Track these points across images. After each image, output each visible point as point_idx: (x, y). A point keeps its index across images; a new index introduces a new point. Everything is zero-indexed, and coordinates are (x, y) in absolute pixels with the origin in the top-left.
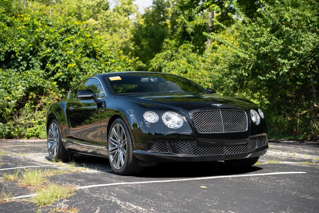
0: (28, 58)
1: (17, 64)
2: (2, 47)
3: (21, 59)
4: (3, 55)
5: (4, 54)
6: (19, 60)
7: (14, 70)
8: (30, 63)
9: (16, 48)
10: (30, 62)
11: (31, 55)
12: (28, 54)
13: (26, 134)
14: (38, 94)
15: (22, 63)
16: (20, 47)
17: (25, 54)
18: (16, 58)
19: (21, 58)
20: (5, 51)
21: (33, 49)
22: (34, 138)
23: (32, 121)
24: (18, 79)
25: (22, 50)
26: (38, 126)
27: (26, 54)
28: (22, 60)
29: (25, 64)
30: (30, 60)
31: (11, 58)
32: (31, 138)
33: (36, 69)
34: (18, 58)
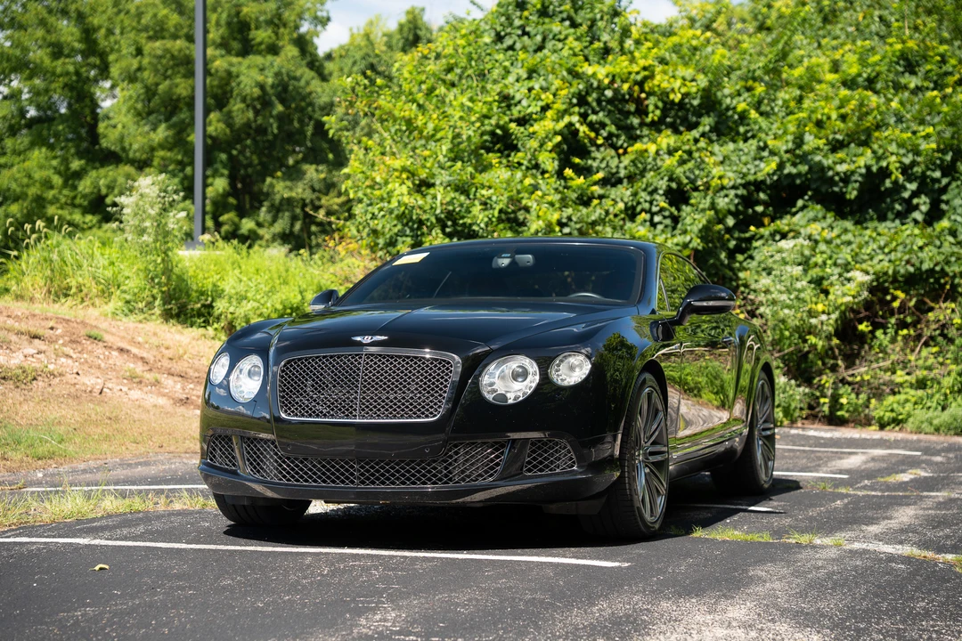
0: (937, 186)
1: (900, 204)
2: (854, 159)
3: (913, 192)
4: (856, 181)
5: (860, 179)
6: (906, 195)
7: (893, 225)
8: (943, 201)
9: (894, 158)
10: (944, 197)
11: (944, 175)
12: (937, 174)
13: (877, 414)
14: (926, 294)
15: (915, 201)
16: (910, 155)
17: (923, 173)
18: (898, 187)
19: (913, 186)
20: (863, 171)
21: (952, 158)
22: (897, 428)
23: (900, 377)
24: (874, 250)
25: (914, 164)
26: (912, 392)
27: (929, 173)
28: (915, 194)
29: (925, 203)
30: (944, 190)
31: (883, 189)
32: (888, 428)
33: (953, 217)
34: (905, 189)
